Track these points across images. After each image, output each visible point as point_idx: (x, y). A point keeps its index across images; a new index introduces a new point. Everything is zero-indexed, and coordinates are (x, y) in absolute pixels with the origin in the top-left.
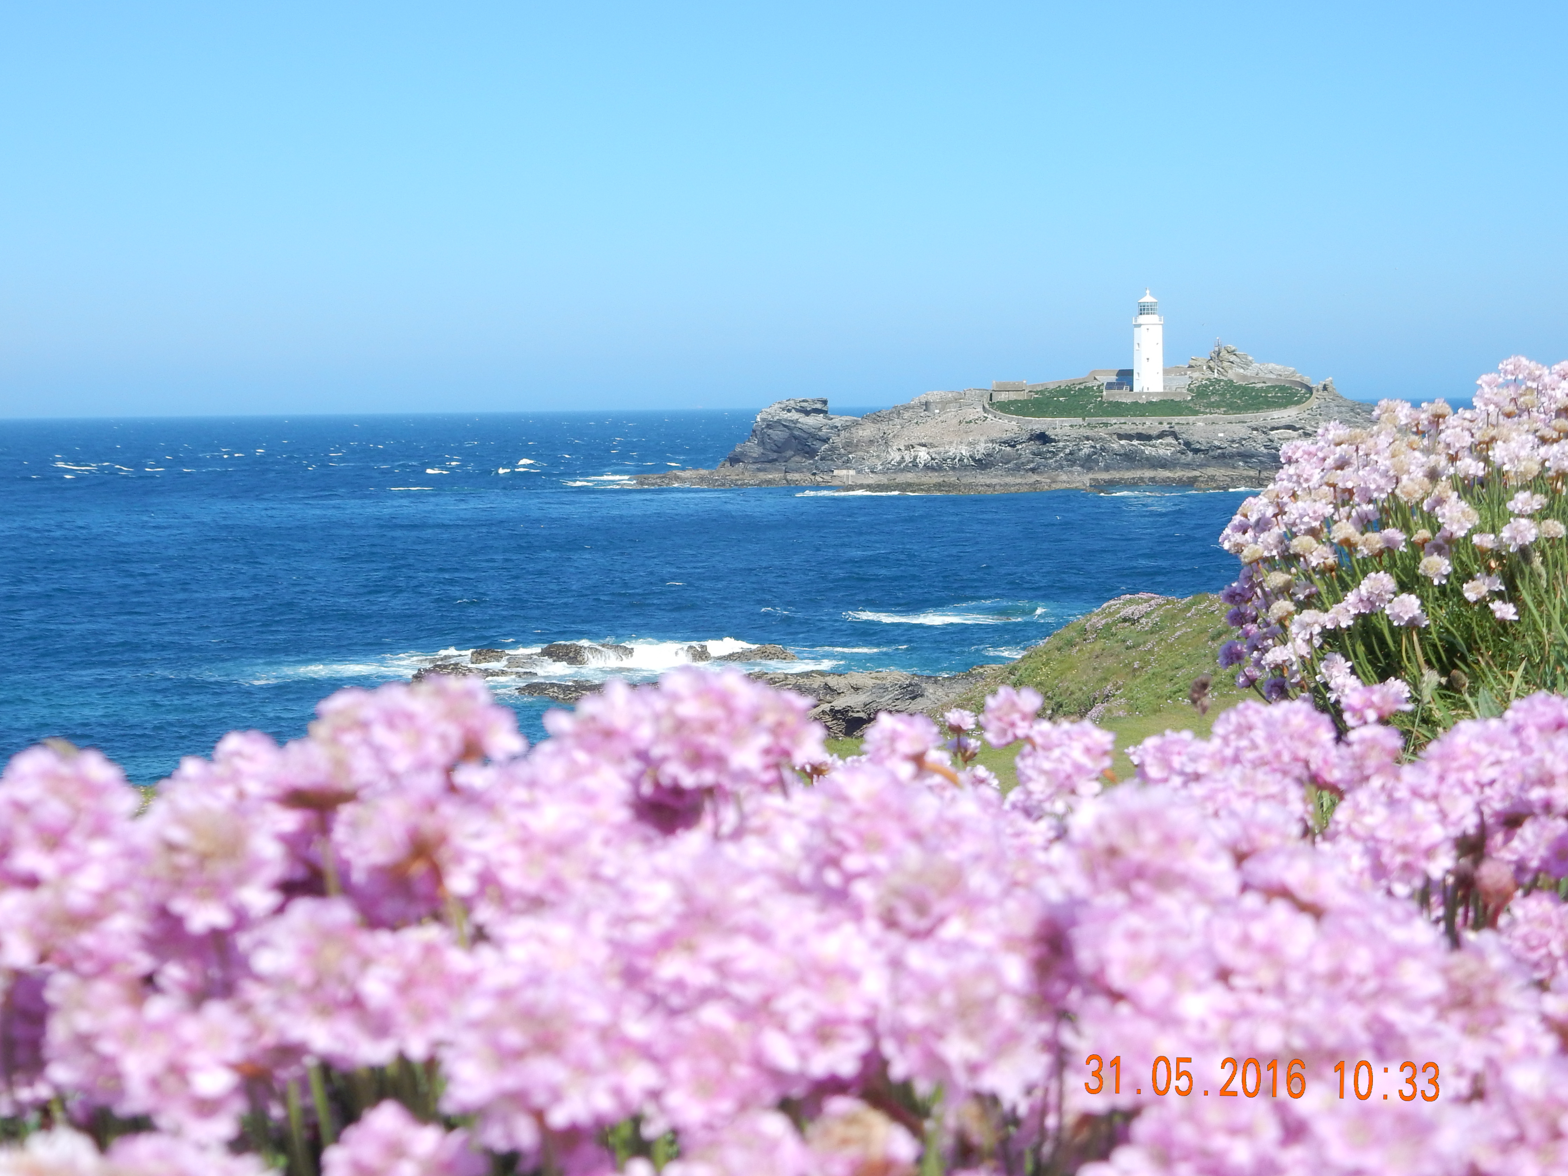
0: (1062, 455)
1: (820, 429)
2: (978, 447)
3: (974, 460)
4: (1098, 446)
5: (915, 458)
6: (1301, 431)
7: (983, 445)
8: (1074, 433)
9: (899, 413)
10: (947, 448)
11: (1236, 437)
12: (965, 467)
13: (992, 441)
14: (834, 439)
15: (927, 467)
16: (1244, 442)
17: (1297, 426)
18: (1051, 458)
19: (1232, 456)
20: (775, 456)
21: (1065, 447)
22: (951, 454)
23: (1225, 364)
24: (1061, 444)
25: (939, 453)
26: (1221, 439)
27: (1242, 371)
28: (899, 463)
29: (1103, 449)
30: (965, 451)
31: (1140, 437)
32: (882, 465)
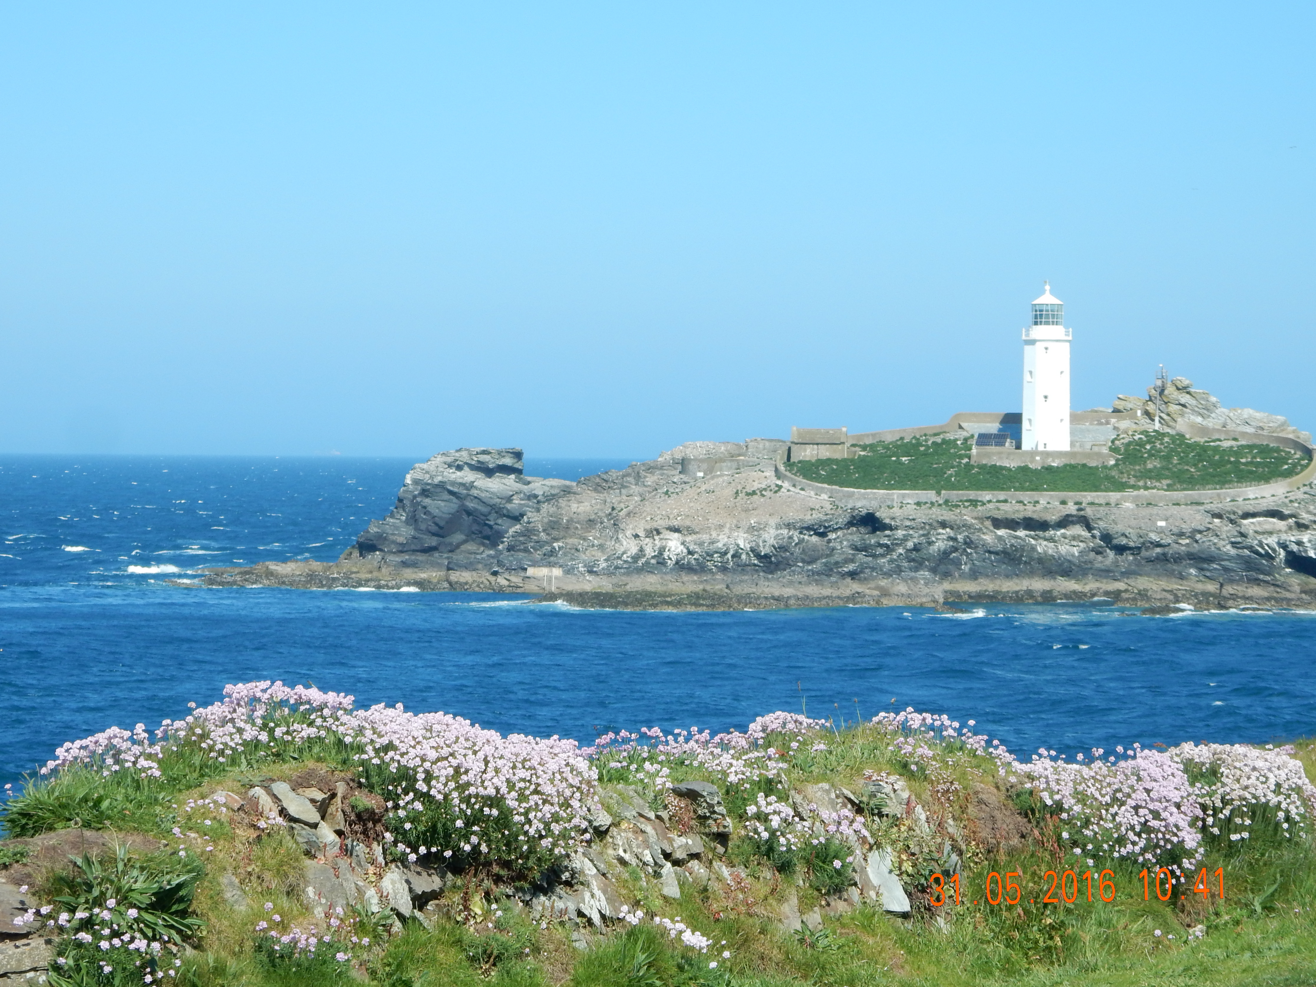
0: (901, 551)
1: (509, 499)
2: (765, 536)
3: (758, 556)
4: (960, 538)
5: (662, 550)
6: (1291, 521)
7: (773, 532)
8: (922, 516)
9: (638, 477)
10: (714, 534)
11: (1186, 528)
12: (742, 568)
13: (789, 526)
14: (531, 516)
15: (680, 566)
16: (1198, 536)
17: (1286, 512)
18: (883, 556)
19: (1178, 559)
20: (433, 541)
21: (906, 539)
22: (720, 545)
23: (1173, 408)
24: (900, 533)
25: (701, 544)
26: (1160, 531)
27: (1199, 419)
28: (636, 558)
29: (968, 543)
30: (743, 541)
31: (1030, 524)
32: (606, 560)
